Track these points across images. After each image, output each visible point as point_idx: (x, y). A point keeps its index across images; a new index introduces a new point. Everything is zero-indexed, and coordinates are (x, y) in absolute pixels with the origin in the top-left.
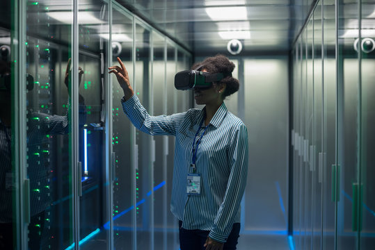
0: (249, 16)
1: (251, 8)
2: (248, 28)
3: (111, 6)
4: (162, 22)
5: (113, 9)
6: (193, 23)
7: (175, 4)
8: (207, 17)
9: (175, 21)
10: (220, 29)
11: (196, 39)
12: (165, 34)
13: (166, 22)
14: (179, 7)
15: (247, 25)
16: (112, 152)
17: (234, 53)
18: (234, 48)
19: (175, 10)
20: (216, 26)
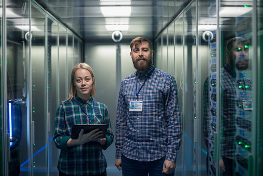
0: (132, 14)
1: (135, 7)
2: (128, 23)
3: (31, 4)
4: (64, 17)
5: (32, 6)
6: (84, 18)
7: (73, 3)
8: (101, 14)
9: (72, 17)
10: (107, 23)
11: (86, 30)
12: (67, 26)
13: (67, 17)
14: (75, 6)
15: (127, 21)
16: (32, 121)
17: (115, 41)
18: (117, 37)
19: (73, 8)
20: (104, 21)
